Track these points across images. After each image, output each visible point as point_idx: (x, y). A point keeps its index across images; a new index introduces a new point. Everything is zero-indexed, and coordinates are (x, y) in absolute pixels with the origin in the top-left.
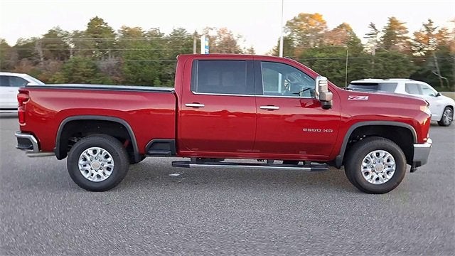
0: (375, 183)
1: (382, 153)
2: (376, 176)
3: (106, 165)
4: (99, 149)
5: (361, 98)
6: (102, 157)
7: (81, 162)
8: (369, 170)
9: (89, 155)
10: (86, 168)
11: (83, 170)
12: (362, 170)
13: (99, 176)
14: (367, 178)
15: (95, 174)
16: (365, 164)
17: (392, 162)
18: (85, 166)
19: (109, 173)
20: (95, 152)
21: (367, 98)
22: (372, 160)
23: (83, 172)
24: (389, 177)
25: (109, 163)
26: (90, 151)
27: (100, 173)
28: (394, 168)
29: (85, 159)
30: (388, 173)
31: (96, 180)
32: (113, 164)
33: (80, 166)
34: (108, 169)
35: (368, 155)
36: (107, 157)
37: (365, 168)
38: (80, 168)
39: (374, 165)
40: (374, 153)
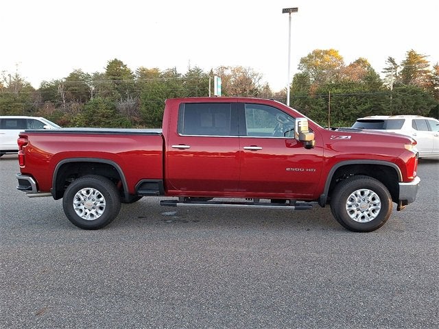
0: (360, 221)
1: (367, 192)
2: (361, 215)
3: (99, 204)
4: (92, 190)
5: (344, 137)
6: (95, 196)
7: (75, 201)
8: (354, 208)
9: (82, 195)
10: (80, 207)
11: (77, 209)
12: (347, 208)
13: (92, 215)
14: (353, 216)
15: (89, 213)
16: (349, 203)
17: (378, 201)
18: (79, 205)
19: (101, 212)
20: (88, 192)
21: (349, 137)
22: (356, 199)
23: (77, 212)
24: (375, 215)
25: (102, 202)
26: (83, 191)
27: (93, 212)
28: (380, 207)
29: (79, 199)
30: (373, 211)
31: (90, 218)
32: (105, 204)
33: (74, 206)
34: (101, 208)
35: (353, 194)
36: (99, 197)
37: (350, 206)
38: (75, 207)
39: (359, 204)
40: (359, 192)
